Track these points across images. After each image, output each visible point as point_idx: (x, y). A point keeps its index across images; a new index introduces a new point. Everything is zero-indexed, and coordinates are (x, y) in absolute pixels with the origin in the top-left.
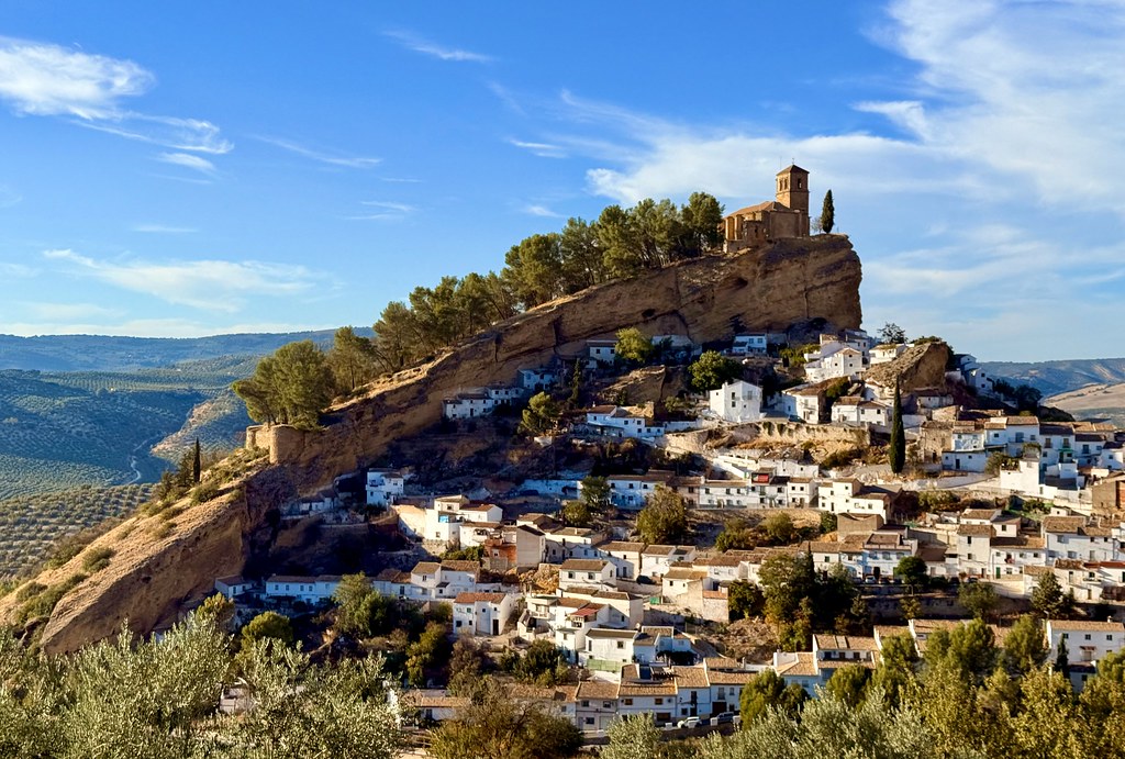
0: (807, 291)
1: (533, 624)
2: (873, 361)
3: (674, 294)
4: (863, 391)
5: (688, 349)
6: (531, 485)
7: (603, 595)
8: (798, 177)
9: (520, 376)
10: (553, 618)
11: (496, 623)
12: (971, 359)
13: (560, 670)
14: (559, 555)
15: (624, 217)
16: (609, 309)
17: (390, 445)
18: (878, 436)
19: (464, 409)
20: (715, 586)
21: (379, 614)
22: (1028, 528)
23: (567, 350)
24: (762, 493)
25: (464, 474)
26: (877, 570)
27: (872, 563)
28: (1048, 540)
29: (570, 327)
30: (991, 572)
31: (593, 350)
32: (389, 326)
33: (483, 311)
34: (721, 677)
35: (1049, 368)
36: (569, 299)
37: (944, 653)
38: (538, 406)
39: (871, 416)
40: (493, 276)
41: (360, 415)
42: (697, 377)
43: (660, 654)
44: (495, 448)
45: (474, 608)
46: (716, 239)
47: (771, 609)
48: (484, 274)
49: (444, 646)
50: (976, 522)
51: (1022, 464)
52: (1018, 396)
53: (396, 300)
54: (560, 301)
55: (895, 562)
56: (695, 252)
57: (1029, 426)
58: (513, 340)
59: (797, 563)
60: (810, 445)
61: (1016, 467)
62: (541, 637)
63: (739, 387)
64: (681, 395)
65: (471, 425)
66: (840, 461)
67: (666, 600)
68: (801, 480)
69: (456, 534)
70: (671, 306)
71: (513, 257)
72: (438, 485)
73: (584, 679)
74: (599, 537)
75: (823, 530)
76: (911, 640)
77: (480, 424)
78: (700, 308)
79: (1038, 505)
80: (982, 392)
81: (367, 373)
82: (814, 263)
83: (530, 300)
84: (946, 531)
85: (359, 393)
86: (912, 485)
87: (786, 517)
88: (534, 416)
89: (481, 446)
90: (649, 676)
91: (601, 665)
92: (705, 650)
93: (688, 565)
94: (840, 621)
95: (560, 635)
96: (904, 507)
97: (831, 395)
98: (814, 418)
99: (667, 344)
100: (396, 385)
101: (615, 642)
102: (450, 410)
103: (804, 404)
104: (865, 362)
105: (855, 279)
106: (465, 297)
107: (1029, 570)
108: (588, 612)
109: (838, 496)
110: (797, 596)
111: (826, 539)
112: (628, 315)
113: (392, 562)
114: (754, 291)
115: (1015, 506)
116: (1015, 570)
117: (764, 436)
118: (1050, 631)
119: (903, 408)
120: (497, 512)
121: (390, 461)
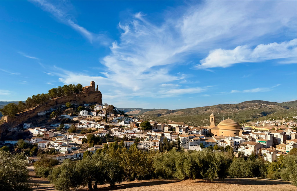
0: (94, 98)
1: (51, 146)
2: (103, 108)
3: (75, 98)
4: (102, 112)
5: (77, 105)
6: (52, 125)
7: (63, 141)
8: (93, 83)
9: (50, 109)
10: (55, 145)
11: (45, 146)
12: (116, 108)
13: (56, 152)
14: (56, 135)
15: (67, 86)
16: (65, 100)
17: (28, 119)
18: (104, 118)
19: (41, 114)
20: (80, 139)
21: (25, 145)
22: (123, 129)
23: (58, 105)
24: (87, 126)
25: (40, 124)
26: (103, 135)
27: (102, 135)
28: (125, 131)
29: (58, 102)
30: (118, 135)
31: (62, 105)
32: (28, 101)
33: (44, 99)
34: (80, 152)
35: (125, 109)
36: (58, 98)
37: (112, 146)
38: (53, 113)
39: (103, 115)
40: (46, 94)
41: (23, 115)
42: (78, 110)
43: (71, 149)
44: (46, 120)
45: (42, 144)
46: (81, 90)
47: (88, 142)
48: (45, 94)
49: (36, 150)
50: (116, 129)
51: (122, 121)
52: (122, 112)
53: (30, 97)
54: (57, 98)
55: (106, 134)
56: (78, 92)
57: (123, 116)
58: (49, 104)
59: (92, 135)
60: (94, 119)
61: (121, 122)
62: (53, 148)
63: (84, 111)
64: (76, 112)
65: (42, 116)
66: (99, 121)
67: (73, 141)
68: (93, 124)
69: (39, 133)
70: (75, 99)
71: (50, 91)
72: (36, 125)
73: (60, 153)
74: (62, 133)
75: (96, 131)
76: (107, 145)
77: (43, 116)
78: (79, 100)
79: (124, 126)
80: (117, 112)
81: (24, 108)
82: (96, 94)
83: (52, 98)
84: (112, 130)
85: (22, 111)
86: (108, 124)
87: (91, 129)
88: (52, 115)
89: (43, 119)
90: (70, 152)
91: (62, 151)
92: (78, 148)
93: (76, 136)
94: (98, 143)
95: (56, 147)
96: (107, 127)
97: (98, 112)
98: (95, 115)
99: (74, 105)
100: (29, 110)
101: (64, 148)
102: (38, 114)
103: (94, 113)
104: (102, 108)
105: (101, 97)
106: (41, 97)
107: (123, 135)
108: (60, 144)
109: (98, 126)
110: (92, 140)
111: (96, 132)
112: (68, 101)
113: (28, 137)
114: (87, 98)
115: (121, 127)
116: (121, 135)
117: (88, 118)
118: (125, 142)
119: (107, 114)
120: (46, 129)
121: (28, 122)
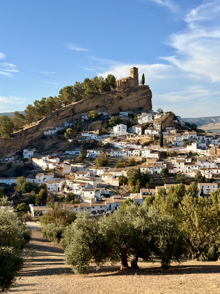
0: (138, 100)
1: (68, 188)
2: (155, 118)
3: (104, 101)
4: (152, 126)
5: (108, 116)
6: (67, 152)
7: (87, 180)
8: (135, 70)
9: (64, 124)
10: (74, 186)
11: (59, 188)
12: (180, 117)
13: (75, 200)
14: (75, 170)
15: (90, 81)
16: (87, 106)
17: (29, 142)
18: (156, 138)
19: (49, 133)
20: (115, 177)
21: (27, 187)
22: (194, 160)
23: (76, 117)
24: (127, 153)
25: (49, 150)
26: (156, 172)
27: (155, 170)
28: (199, 163)
29: (77, 110)
30: (185, 171)
31: (83, 116)
32: (28, 111)
33: (53, 106)
34: (117, 201)
35: (200, 119)
36: (76, 103)
37: (173, 192)
38: (69, 131)
39: (155, 132)
40: (56, 97)
41: (21, 135)
42: (110, 123)
43: (101, 195)
44: (58, 143)
45: (53, 185)
46: (114, 86)
47: (130, 182)
48: (53, 96)
49: (45, 195)
50: (181, 159)
51: (192, 144)
52: (191, 127)
53: (30, 104)
54: (74, 104)
55: (161, 170)
56: (109, 90)
57: (194, 134)
58: (62, 114)
59: (136, 170)
60: (139, 140)
61: (191, 144)
62: (70, 192)
63: (121, 126)
64: (106, 128)
65: (51, 137)
66: (147, 144)
67: (103, 181)
68: (137, 149)
69: (48, 165)
70: (103, 105)
71: (61, 92)
72: (43, 153)
73: (82, 202)
74: (85, 165)
75: (143, 162)
76: (165, 189)
77: (53, 136)
78: (110, 105)
79: (196, 154)
80: (182, 126)
81: (23, 123)
82: (140, 93)
83: (66, 103)
84: (174, 161)
85: (21, 129)
86: (165, 150)
87: (133, 159)
88: (68, 134)
89: (54, 142)
90: (99, 201)
91: (86, 198)
92: (113, 193)
93: (108, 172)
94: (147, 185)
95: (75, 191)
96: (163, 156)
97: (145, 127)
98: (140, 133)
99: (102, 115)
100: (31, 126)
101: (90, 192)
102: (45, 133)
103: (138, 129)
104: (153, 118)
105: (151, 97)
106: (49, 103)
107: (194, 170)
108: (83, 185)
109: (146, 153)
110: (136, 179)
111: (144, 164)
112: (92, 107)
113: (30, 173)
114: (124, 100)
115: (191, 155)
116: (191, 171)
117: (128, 138)
118: (199, 186)
119: (163, 130)
120: (58, 159)
121: (30, 147)
